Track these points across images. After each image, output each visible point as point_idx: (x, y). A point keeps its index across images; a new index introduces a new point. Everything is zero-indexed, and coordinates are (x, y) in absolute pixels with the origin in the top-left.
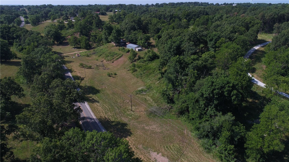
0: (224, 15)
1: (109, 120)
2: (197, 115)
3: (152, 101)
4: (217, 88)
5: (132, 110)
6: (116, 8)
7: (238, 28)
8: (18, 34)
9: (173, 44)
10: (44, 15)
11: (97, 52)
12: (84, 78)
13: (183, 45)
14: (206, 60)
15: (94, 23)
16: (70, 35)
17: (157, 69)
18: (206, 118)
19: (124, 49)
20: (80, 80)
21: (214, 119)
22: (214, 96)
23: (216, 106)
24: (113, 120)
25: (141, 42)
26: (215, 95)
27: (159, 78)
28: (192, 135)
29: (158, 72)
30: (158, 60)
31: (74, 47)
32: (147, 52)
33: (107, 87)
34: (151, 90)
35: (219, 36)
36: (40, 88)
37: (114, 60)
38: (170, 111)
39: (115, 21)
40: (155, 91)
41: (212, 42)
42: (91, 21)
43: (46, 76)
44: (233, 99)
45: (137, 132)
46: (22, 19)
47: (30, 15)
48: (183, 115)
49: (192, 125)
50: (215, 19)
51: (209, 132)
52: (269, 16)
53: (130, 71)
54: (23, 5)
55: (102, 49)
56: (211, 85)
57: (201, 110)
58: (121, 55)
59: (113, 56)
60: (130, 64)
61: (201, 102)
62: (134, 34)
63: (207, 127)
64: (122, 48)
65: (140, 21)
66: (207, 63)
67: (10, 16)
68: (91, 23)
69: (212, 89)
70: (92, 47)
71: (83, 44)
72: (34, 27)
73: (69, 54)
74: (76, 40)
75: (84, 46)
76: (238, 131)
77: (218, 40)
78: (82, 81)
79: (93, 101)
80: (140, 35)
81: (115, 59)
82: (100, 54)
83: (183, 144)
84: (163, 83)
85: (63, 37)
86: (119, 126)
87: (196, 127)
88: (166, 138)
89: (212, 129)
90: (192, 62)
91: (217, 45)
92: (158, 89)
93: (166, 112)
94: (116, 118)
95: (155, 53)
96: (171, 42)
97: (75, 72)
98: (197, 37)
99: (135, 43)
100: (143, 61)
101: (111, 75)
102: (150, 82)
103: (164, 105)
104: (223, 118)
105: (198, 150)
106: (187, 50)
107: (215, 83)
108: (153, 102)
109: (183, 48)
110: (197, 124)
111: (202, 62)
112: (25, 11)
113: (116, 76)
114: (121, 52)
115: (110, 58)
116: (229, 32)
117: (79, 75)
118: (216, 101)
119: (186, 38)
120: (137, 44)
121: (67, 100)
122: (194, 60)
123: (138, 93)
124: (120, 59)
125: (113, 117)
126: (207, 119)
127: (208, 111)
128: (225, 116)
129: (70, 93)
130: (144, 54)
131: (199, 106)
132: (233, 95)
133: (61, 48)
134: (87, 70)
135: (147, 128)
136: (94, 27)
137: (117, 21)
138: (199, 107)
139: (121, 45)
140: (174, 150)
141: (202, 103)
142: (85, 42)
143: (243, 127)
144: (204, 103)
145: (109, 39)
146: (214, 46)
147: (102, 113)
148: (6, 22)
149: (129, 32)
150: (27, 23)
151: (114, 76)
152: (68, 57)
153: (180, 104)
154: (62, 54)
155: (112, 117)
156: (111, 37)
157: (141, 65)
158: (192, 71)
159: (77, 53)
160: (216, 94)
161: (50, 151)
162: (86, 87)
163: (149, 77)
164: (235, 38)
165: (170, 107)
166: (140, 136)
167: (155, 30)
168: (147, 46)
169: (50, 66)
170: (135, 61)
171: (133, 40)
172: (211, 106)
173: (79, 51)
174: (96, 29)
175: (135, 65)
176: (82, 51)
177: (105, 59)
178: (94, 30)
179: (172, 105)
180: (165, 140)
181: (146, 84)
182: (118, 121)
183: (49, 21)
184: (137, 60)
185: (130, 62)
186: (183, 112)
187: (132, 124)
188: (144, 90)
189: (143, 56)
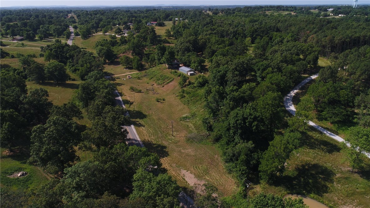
1: (152, 143)
2: (226, 142)
3: (193, 128)
4: (240, 119)
5: (173, 135)
7: (290, 57)
8: (71, 54)
11: (149, 75)
12: (133, 102)
13: (228, 74)
14: (244, 92)
16: (122, 52)
17: (204, 96)
18: (232, 144)
19: (176, 72)
20: (129, 105)
22: (237, 125)
23: (240, 135)
25: (194, 66)
27: (204, 106)
29: (205, 99)
31: (126, 67)
32: (198, 77)
33: (154, 112)
34: (195, 118)
35: (266, 66)
37: (165, 84)
38: (207, 138)
39: (172, 36)
40: (198, 119)
41: (260, 72)
42: (146, 37)
43: (100, 103)
45: (174, 154)
46: (72, 29)
47: (80, 24)
48: (218, 142)
49: (222, 151)
51: (233, 157)
52: (338, 40)
53: (178, 97)
55: (154, 71)
57: (230, 138)
58: (172, 79)
59: (164, 80)
60: (180, 89)
62: (187, 56)
65: (197, 41)
67: (60, 27)
68: (145, 39)
69: (236, 120)
70: (144, 68)
71: (134, 64)
72: (85, 41)
73: (120, 76)
74: (128, 60)
75: (136, 67)
77: (265, 70)
78: (131, 105)
79: (139, 125)
80: (194, 58)
81: (166, 83)
82: (152, 76)
83: (211, 166)
84: (207, 111)
85: (115, 55)
88: (197, 160)
92: (202, 116)
93: (203, 139)
94: (157, 141)
95: (206, 79)
97: (125, 95)
98: (244, 67)
99: (188, 66)
100: (192, 87)
101: (159, 101)
102: (195, 109)
103: (204, 132)
106: (230, 80)
108: (195, 129)
110: (225, 150)
111: (240, 93)
113: (164, 101)
114: (172, 76)
115: (161, 82)
116: (279, 61)
117: (128, 99)
118: (240, 130)
119: (232, 68)
120: (191, 67)
121: (116, 123)
123: (182, 119)
124: (170, 84)
128: (248, 143)
130: (195, 78)
132: (253, 127)
133: (112, 67)
134: (136, 94)
135: (183, 151)
136: (148, 43)
137: (174, 36)
139: (173, 68)
140: (201, 169)
142: (137, 62)
145: (161, 61)
147: (146, 136)
148: (56, 34)
149: (183, 53)
150: (77, 34)
151: (162, 101)
152: (119, 78)
153: (216, 132)
154: (113, 75)
155: (155, 140)
156: (163, 59)
157: (190, 92)
158: (227, 102)
159: (129, 75)
160: (239, 124)
162: (134, 112)
163: (196, 104)
164: (284, 68)
165: (209, 134)
166: (176, 157)
167: (209, 53)
168: (200, 69)
170: (185, 86)
171: (186, 63)
173: (130, 72)
174: (150, 46)
175: (184, 91)
176: (133, 73)
177: (156, 83)
178: (148, 47)
179: (210, 132)
180: (196, 162)
181: (191, 111)
182: (159, 144)
183: (100, 33)
184: (187, 85)
185: (180, 87)
186: (218, 139)
187: (171, 147)
188: (188, 117)
189: (193, 82)
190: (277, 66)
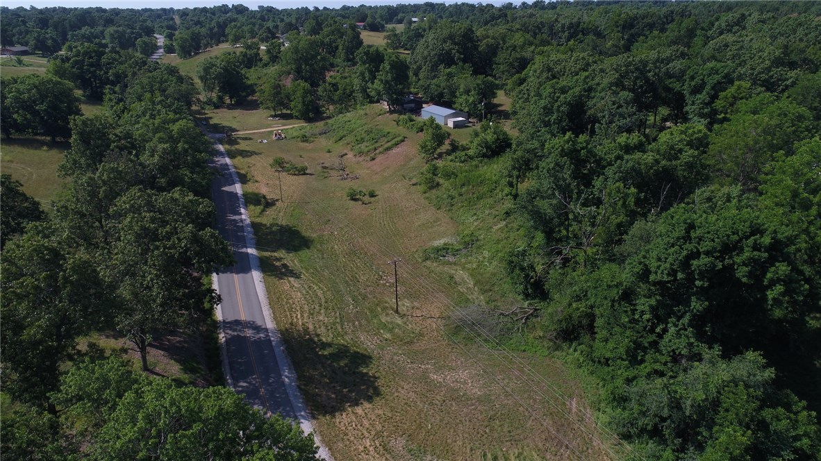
0: (750, 15)
1: (316, 339)
2: (622, 350)
3: (471, 285)
4: (705, 249)
5: (397, 312)
6: (414, 12)
7: (803, 51)
8: (120, 71)
9: (558, 97)
10: (216, 29)
11: (334, 130)
12: (277, 200)
13: (594, 100)
14: (673, 152)
15: (341, 47)
16: (270, 80)
17: (503, 182)
18: (655, 362)
19: (412, 120)
20: (262, 207)
21: (685, 370)
22: (690, 279)
23: (698, 323)
24: (329, 340)
25: (467, 101)
26: (696, 277)
27: (507, 213)
28: (599, 420)
29: (507, 190)
31: (274, 114)
32: (479, 130)
33: (337, 231)
34: (475, 251)
35: (727, 76)
37: (377, 151)
38: (528, 326)
39: (404, 47)
40: (486, 254)
41: (703, 96)
42: (334, 44)
44: (774, 299)
45: (400, 389)
46: (161, 40)
48: (574, 344)
49: (601, 384)
50: (720, 26)
51: (663, 420)
53: (418, 187)
54: (172, 9)
55: (350, 121)
56: (683, 238)
57: (638, 332)
58: (400, 138)
59: (377, 142)
61: (643, 300)
62: (445, 77)
63: (656, 399)
64: (406, 117)
65: (471, 40)
66: (674, 163)
67: (129, 31)
68: (333, 50)
69: (685, 253)
70: (325, 115)
71: (297, 105)
73: (254, 133)
74: (279, 93)
75: (300, 111)
76: (787, 430)
77: (725, 90)
78: (267, 209)
79: (282, 273)
80: (465, 80)
81: (381, 149)
82: (341, 133)
83: (559, 454)
84: (517, 227)
86: (342, 364)
87: (612, 393)
88: (497, 422)
89: (677, 407)
90: (619, 158)
91: (719, 104)
92: (500, 246)
93: (513, 328)
94: (338, 334)
95: (505, 134)
97: (257, 181)
98: (647, 80)
99: (448, 105)
100: (463, 159)
101: (357, 197)
102: (476, 224)
103: (512, 304)
104: (724, 371)
106: (607, 116)
107: (698, 232)
108: (476, 289)
109: (589, 112)
110: (619, 382)
111: (658, 157)
112: (171, 22)
113: (373, 199)
114: (401, 130)
115: (367, 147)
116: (767, 62)
117: (264, 190)
118: (698, 299)
119: (606, 81)
120: (454, 106)
122: (628, 149)
123: (432, 256)
124: (395, 151)
125: (332, 328)
126: (658, 367)
127: (667, 337)
128: (735, 363)
130: (471, 135)
131: (634, 314)
132: (773, 283)
133: (237, 114)
134: (292, 179)
135: (435, 376)
136: (339, 60)
137: (408, 46)
138: (633, 321)
139: (405, 109)
141: (644, 304)
142: (303, 98)
143: (810, 415)
144: (651, 307)
145: (371, 92)
146: (706, 110)
147: (299, 313)
149: (432, 71)
150: (169, 50)
151: (366, 199)
152: (250, 139)
153: (565, 302)
154: (234, 130)
155: (329, 328)
156: (377, 85)
157: (455, 171)
158: (618, 188)
159: (278, 130)
160: (702, 276)
162: (274, 229)
163: (475, 207)
164: (788, 83)
165: (531, 311)
166: (406, 404)
167: (511, 65)
168: (483, 112)
170: (440, 156)
171: (441, 95)
172: (678, 321)
173: (283, 125)
174: (345, 66)
175: (436, 169)
176: (291, 127)
177: (352, 150)
178: (338, 68)
179: (538, 304)
180: (491, 431)
181: (461, 227)
182: (343, 345)
183: (225, 47)
184: (444, 153)
185: (424, 158)
186: (573, 332)
187: (387, 357)
188: (451, 247)
189: (464, 143)
190: (764, 76)
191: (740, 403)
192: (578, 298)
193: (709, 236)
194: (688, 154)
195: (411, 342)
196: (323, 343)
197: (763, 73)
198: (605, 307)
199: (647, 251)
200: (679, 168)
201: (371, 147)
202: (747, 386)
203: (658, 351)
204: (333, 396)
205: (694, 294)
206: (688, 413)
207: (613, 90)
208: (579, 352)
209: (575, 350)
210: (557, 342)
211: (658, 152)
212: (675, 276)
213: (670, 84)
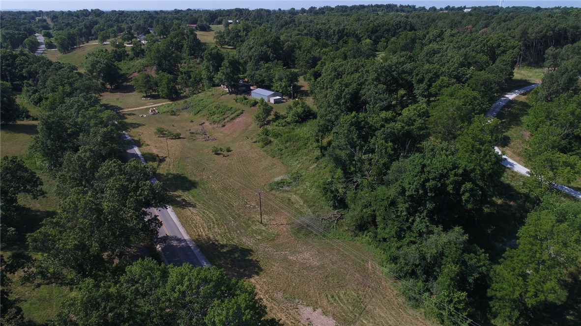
0: (446, 31)
1: (216, 243)
2: (393, 232)
3: (302, 204)
4: (431, 177)
5: (261, 223)
6: (229, 16)
7: (474, 57)
8: (32, 70)
9: (344, 90)
10: (84, 30)
11: (192, 106)
12: (166, 157)
13: (365, 90)
14: (410, 121)
15: (185, 46)
16: (137, 70)
17: (313, 139)
18: (410, 237)
19: (246, 99)
20: (158, 163)
21: (426, 239)
22: (426, 193)
23: (430, 214)
24: (225, 243)
25: (281, 86)
26: (428, 191)
27: (317, 158)
28: (384, 271)
29: (315, 144)
30: (315, 120)
31: (145, 95)
32: (292, 105)
33: (211, 176)
34: (300, 182)
35: (436, 73)
36: (76, 179)
37: (226, 120)
38: (338, 225)
39: (228, 44)
40: (308, 184)
41: (423, 85)
42: (180, 43)
43: (88, 154)
44: (465, 200)
45: (273, 266)
46: (41, 38)
47: (57, 30)
48: (365, 232)
49: (382, 252)
50: (429, 38)
51: (417, 266)
52: (536, 33)
53: (258, 144)
54: (41, 11)
55: (202, 100)
56: (420, 172)
57: (401, 222)
58: (240, 111)
59: (224, 114)
60: (258, 130)
61: (401, 205)
62: (265, 69)
63: (413, 255)
64: (242, 96)
65: (278, 44)
66: (411, 127)
67: (16, 32)
68: (179, 47)
69: (422, 180)
70: (182, 95)
71: (162, 89)
72: (65, 55)
73: (136, 110)
74: (149, 81)
75: (166, 93)
76: (475, 263)
77: (435, 82)
78: (161, 164)
79: (183, 205)
80: (278, 72)
81: (228, 119)
82: (198, 109)
83: (365, 291)
84: (324, 167)
85: (124, 75)
86: (236, 255)
87: (390, 256)
88: (330, 278)
89: (423, 259)
90: (383, 126)
91: (433, 90)
92: (315, 179)
93: (330, 226)
94: (229, 239)
95: (308, 107)
96: (340, 85)
97: (148, 145)
98: (392, 76)
99: (268, 88)
100: (284, 124)
101: (219, 152)
102: (298, 166)
103: (328, 212)
104: (445, 238)
105: (396, 303)
106: (373, 100)
107: (428, 168)
108: (305, 205)
109: (363, 98)
110: (393, 249)
111: (403, 124)
112: (45, 24)
113: (229, 153)
114: (239, 105)
115: (218, 118)
116: (456, 64)
117: (155, 151)
118: (430, 202)
119: (370, 78)
120: (273, 88)
121: (131, 202)
122: (387, 120)
123: (275, 187)
124: (238, 120)
126: (412, 239)
127: (415, 224)
128: (450, 233)
129: (137, 187)
130: (287, 108)
131: (397, 213)
132: (464, 192)
133: (119, 96)
134: (170, 142)
135: (291, 258)
136: (184, 55)
137: (231, 43)
138: (397, 217)
139: (239, 91)
140: (346, 302)
141: (402, 207)
142: (167, 84)
143: (485, 256)
144: (406, 208)
145: (216, 80)
146: (426, 93)
147: (201, 228)
148: (8, 45)
149: (256, 65)
150: (50, 46)
151: (225, 153)
152: (134, 114)
153: (359, 209)
154: (121, 109)
155: (223, 236)
156: (219, 75)
157: (279, 132)
158: (382, 143)
159: (152, 107)
160: (431, 191)
161: (96, 306)
162: (170, 176)
163: (297, 155)
164: (468, 76)
165: (340, 216)
166: (278, 274)
167: (307, 62)
168: (292, 92)
169: (95, 134)
170: (268, 123)
171: (263, 81)
172: (421, 214)
173: (155, 104)
174: (190, 59)
175: (268, 131)
176: (161, 104)
177: (208, 120)
178: (185, 61)
179: (342, 212)
180: (328, 283)
181: (289, 169)
182: (233, 245)
183: (95, 43)
184: (272, 120)
185: (258, 124)
186: (364, 226)
187: (262, 249)
188: (286, 181)
189: (283, 113)
190: (455, 73)
191: (452, 252)
192: (366, 207)
193: (433, 170)
194: (419, 122)
195: (273, 240)
196: (221, 245)
197: (454, 71)
198: (381, 210)
199: (403, 179)
200: (415, 130)
201: (221, 118)
202: (455, 244)
203: (411, 231)
204: (235, 274)
205: (428, 200)
206: (429, 261)
207: (374, 84)
208: (368, 236)
209: (366, 236)
210: (356, 232)
211: (403, 121)
212: (418, 192)
213: (405, 77)
